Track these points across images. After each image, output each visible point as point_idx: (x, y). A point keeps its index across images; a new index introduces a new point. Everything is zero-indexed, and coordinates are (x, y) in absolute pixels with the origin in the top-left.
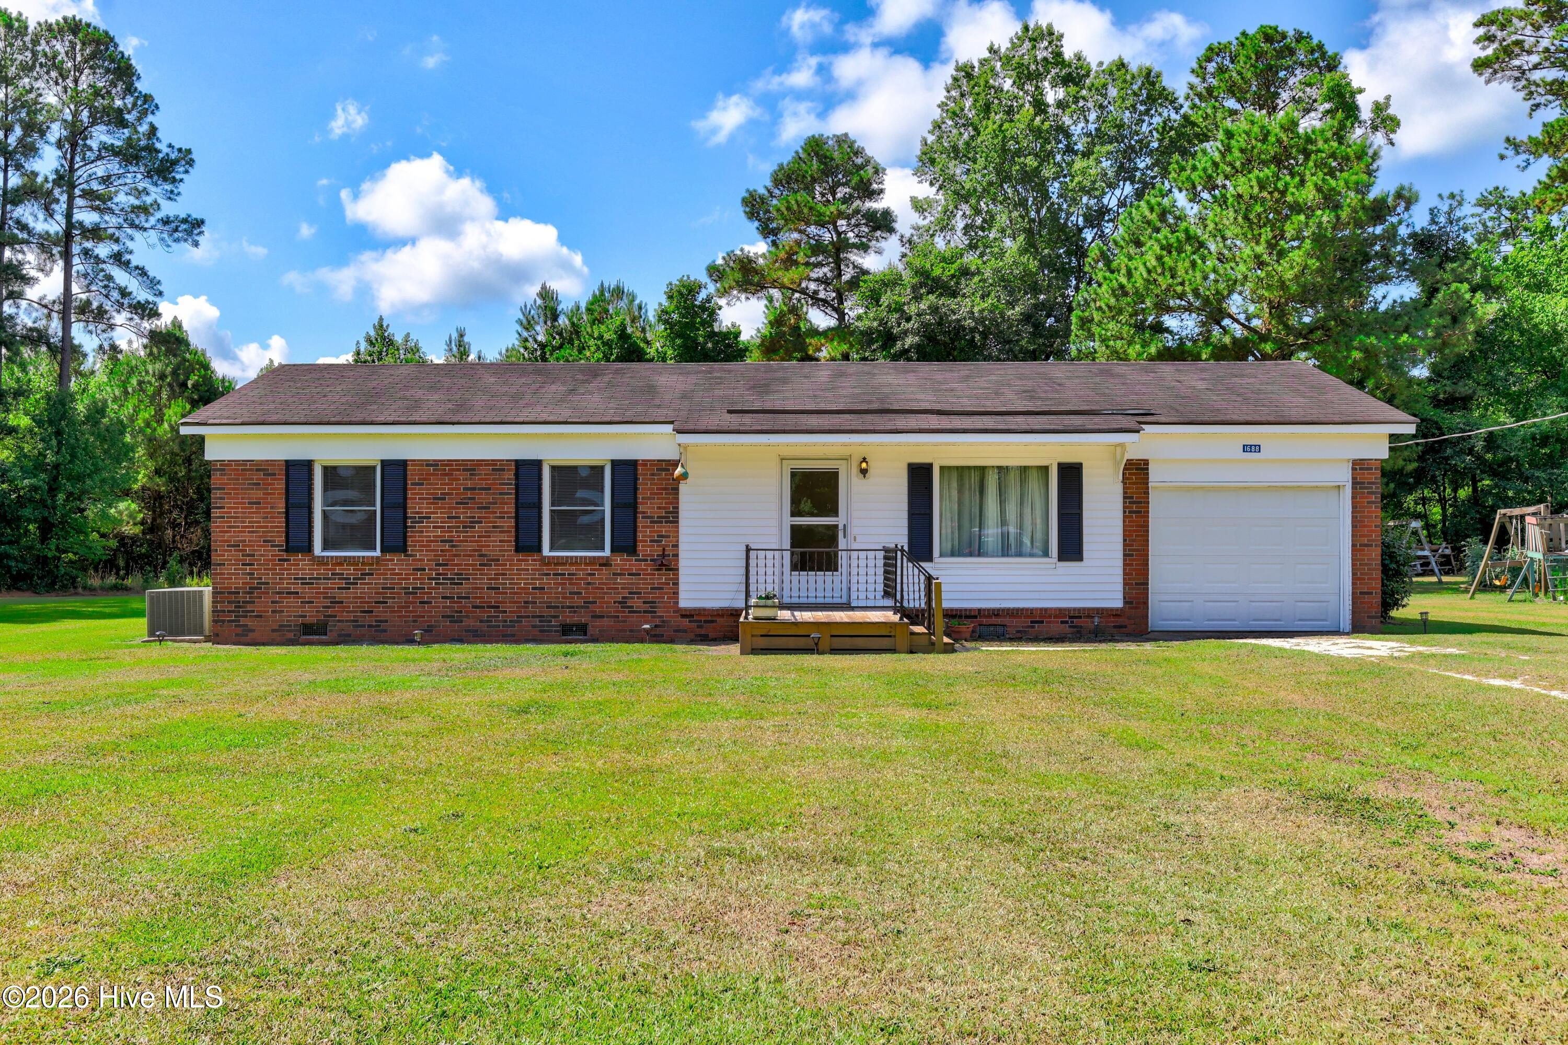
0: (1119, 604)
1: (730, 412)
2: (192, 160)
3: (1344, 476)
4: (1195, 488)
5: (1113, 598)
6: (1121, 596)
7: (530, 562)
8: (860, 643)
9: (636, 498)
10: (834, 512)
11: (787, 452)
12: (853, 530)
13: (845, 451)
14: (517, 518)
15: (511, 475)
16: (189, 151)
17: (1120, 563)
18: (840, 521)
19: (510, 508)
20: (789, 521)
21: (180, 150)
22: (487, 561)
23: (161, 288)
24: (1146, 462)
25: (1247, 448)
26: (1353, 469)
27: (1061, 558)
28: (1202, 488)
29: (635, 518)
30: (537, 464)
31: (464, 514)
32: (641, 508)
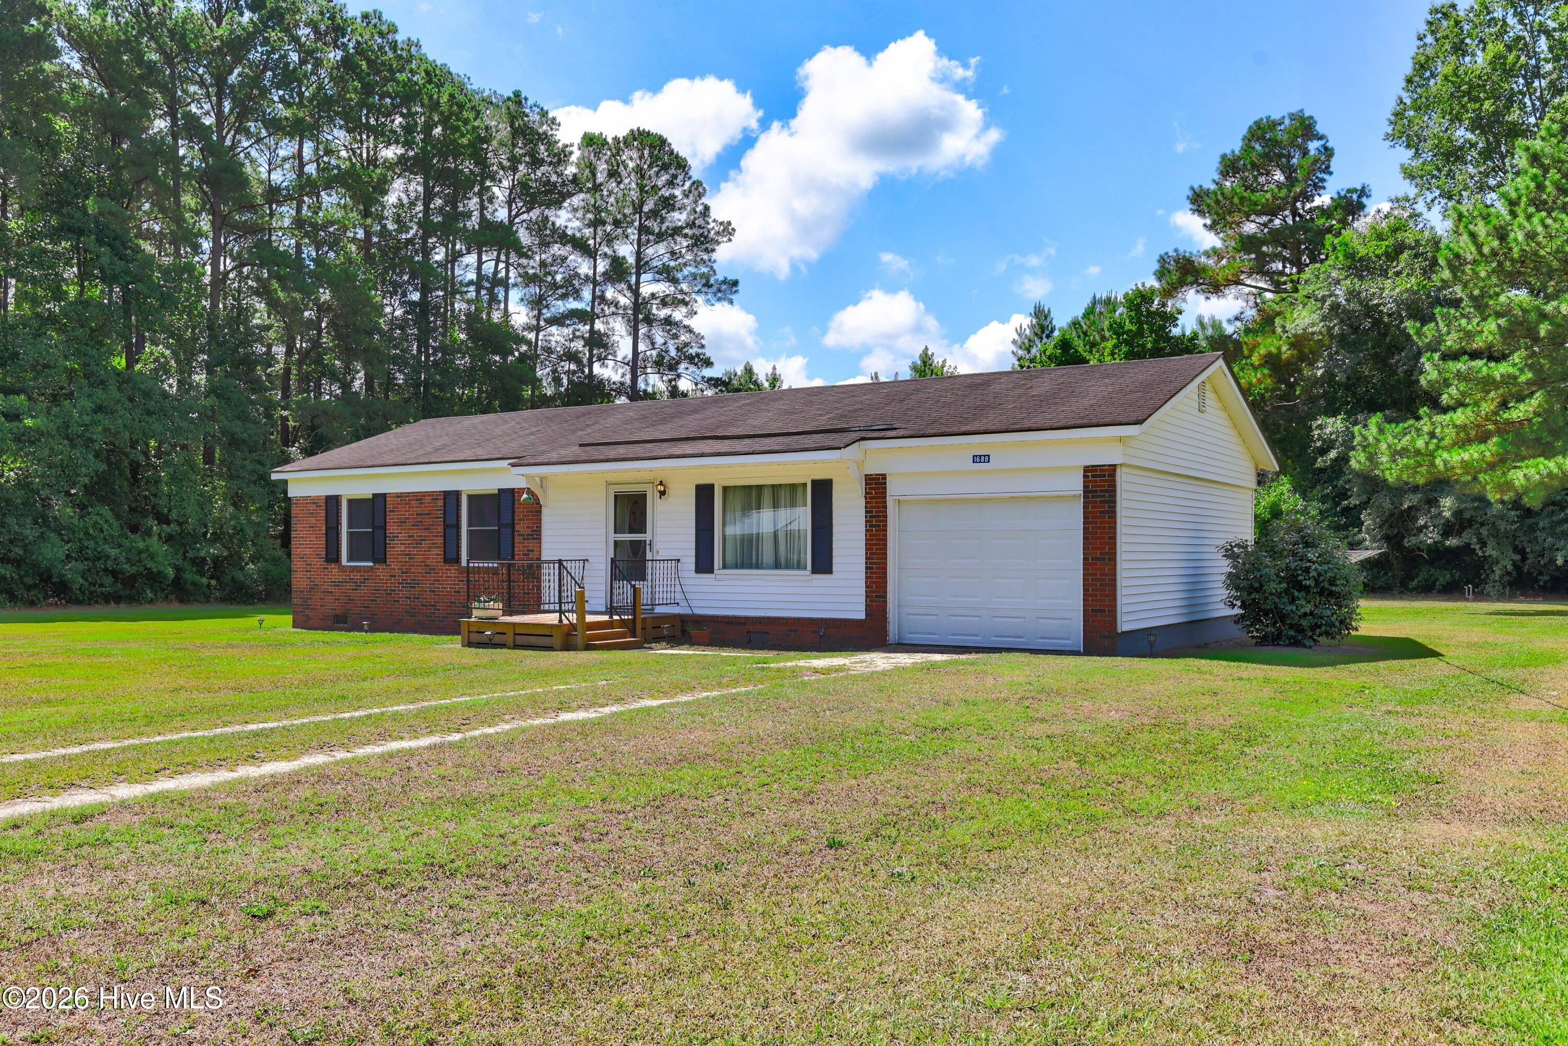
0: (862, 616)
1: (581, 445)
2: (734, 230)
3: (1076, 485)
4: (940, 501)
5: (857, 610)
6: (863, 607)
7: (452, 571)
8: (533, 640)
9: (513, 520)
10: (643, 530)
11: (613, 478)
12: (657, 546)
13: (648, 476)
14: (444, 536)
15: (441, 503)
16: (729, 223)
17: (863, 576)
18: (647, 537)
19: (441, 529)
20: (612, 537)
21: (721, 223)
22: (431, 570)
23: (703, 342)
24: (884, 476)
25: (977, 459)
26: (1085, 476)
27: (815, 571)
28: (946, 500)
29: (513, 536)
30: (457, 494)
31: (417, 533)
32: (517, 528)
